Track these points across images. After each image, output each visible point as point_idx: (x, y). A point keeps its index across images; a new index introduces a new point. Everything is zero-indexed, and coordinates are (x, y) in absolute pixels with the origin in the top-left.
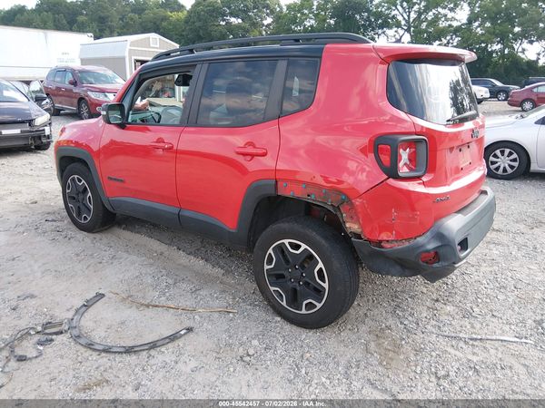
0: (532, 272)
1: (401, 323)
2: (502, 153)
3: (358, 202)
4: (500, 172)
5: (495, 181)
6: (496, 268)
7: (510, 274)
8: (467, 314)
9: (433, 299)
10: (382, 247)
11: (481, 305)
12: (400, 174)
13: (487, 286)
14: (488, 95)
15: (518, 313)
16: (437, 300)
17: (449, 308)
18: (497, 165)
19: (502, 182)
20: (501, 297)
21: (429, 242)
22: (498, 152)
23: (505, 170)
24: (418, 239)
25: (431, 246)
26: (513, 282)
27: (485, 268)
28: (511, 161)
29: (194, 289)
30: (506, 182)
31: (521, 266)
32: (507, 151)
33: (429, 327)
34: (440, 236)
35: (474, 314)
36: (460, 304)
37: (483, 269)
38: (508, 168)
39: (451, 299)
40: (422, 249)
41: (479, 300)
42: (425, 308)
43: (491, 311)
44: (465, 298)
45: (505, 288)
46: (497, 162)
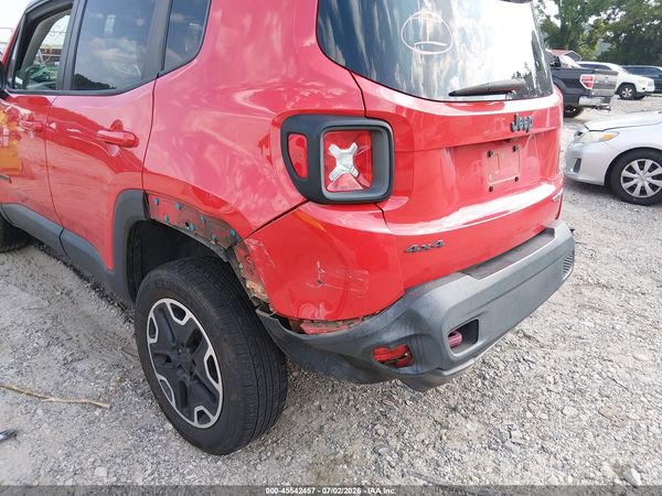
0: (639, 364)
1: (375, 451)
2: (642, 165)
3: (252, 244)
4: (636, 193)
5: (628, 206)
6: (579, 353)
7: (598, 366)
8: (497, 442)
9: (449, 407)
10: (303, 332)
11: (528, 425)
12: (328, 195)
13: (552, 387)
14: (652, 89)
15: (591, 447)
16: (455, 409)
17: (471, 426)
18: (632, 183)
19: (636, 208)
20: (570, 411)
21: (388, 328)
22: (635, 164)
23: (643, 191)
24: (367, 321)
25: (392, 336)
26: (600, 383)
27: (561, 353)
28: (653, 178)
29: (70, 359)
30: (643, 209)
31: (624, 352)
32: (649, 163)
33: (419, 463)
34: (412, 318)
35: (508, 444)
36: (492, 420)
37: (557, 354)
38: (648, 189)
39: (479, 408)
40: (373, 341)
41: (529, 415)
42: (430, 422)
43: (543, 438)
44: (505, 407)
45: (581, 392)
46: (632, 179)
